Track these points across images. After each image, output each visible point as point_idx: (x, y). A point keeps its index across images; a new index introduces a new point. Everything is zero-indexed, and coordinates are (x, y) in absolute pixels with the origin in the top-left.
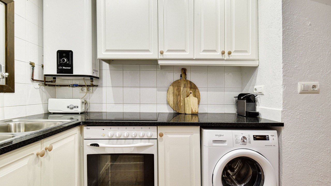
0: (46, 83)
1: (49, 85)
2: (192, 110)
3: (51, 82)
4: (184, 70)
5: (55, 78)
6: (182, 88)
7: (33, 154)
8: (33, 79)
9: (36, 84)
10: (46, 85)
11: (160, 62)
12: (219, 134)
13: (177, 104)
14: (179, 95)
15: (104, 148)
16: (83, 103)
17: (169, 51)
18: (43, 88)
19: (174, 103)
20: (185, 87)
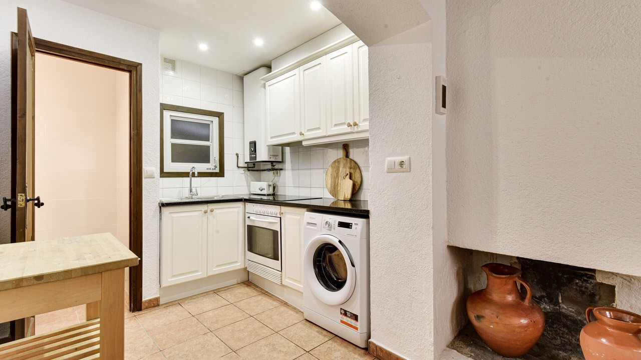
0: (249, 169)
1: (252, 170)
2: (345, 195)
3: (252, 167)
4: (346, 147)
5: (254, 164)
6: (341, 169)
7: (201, 211)
8: (238, 166)
9: (242, 170)
10: (249, 170)
11: (304, 143)
12: (312, 217)
13: (335, 188)
14: (337, 176)
15: (253, 221)
16: (269, 186)
17: (308, 130)
18: (248, 173)
19: (331, 187)
20: (344, 167)
